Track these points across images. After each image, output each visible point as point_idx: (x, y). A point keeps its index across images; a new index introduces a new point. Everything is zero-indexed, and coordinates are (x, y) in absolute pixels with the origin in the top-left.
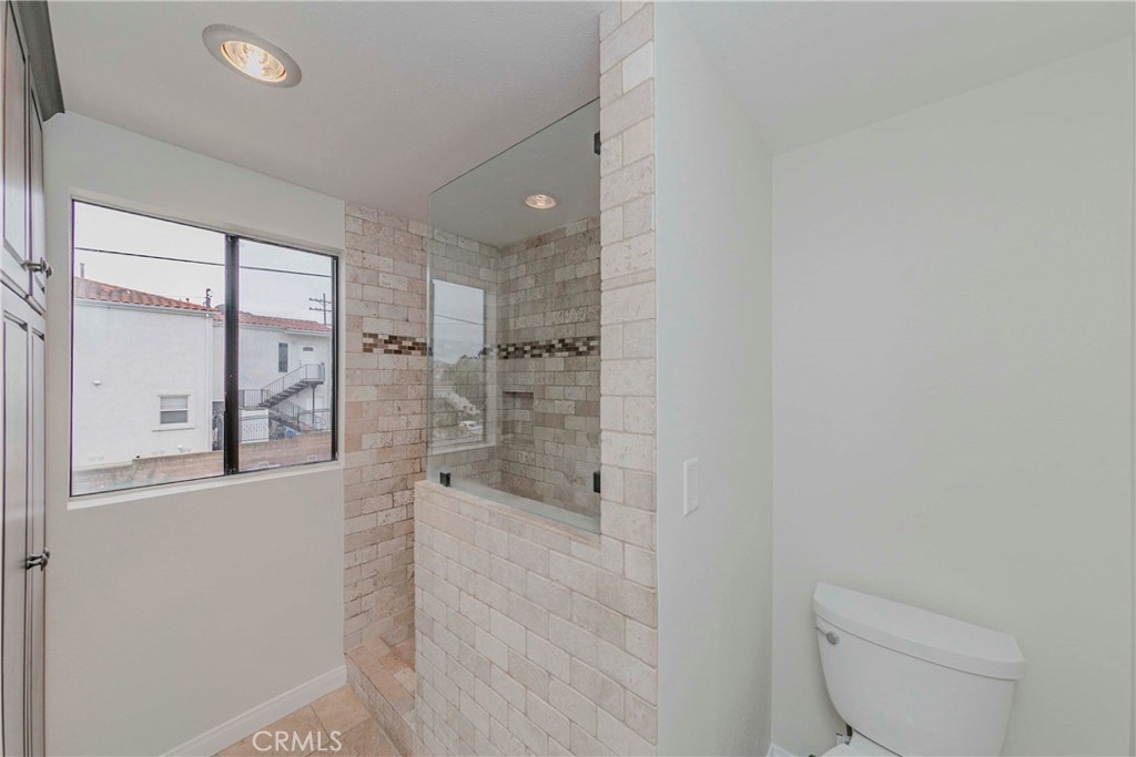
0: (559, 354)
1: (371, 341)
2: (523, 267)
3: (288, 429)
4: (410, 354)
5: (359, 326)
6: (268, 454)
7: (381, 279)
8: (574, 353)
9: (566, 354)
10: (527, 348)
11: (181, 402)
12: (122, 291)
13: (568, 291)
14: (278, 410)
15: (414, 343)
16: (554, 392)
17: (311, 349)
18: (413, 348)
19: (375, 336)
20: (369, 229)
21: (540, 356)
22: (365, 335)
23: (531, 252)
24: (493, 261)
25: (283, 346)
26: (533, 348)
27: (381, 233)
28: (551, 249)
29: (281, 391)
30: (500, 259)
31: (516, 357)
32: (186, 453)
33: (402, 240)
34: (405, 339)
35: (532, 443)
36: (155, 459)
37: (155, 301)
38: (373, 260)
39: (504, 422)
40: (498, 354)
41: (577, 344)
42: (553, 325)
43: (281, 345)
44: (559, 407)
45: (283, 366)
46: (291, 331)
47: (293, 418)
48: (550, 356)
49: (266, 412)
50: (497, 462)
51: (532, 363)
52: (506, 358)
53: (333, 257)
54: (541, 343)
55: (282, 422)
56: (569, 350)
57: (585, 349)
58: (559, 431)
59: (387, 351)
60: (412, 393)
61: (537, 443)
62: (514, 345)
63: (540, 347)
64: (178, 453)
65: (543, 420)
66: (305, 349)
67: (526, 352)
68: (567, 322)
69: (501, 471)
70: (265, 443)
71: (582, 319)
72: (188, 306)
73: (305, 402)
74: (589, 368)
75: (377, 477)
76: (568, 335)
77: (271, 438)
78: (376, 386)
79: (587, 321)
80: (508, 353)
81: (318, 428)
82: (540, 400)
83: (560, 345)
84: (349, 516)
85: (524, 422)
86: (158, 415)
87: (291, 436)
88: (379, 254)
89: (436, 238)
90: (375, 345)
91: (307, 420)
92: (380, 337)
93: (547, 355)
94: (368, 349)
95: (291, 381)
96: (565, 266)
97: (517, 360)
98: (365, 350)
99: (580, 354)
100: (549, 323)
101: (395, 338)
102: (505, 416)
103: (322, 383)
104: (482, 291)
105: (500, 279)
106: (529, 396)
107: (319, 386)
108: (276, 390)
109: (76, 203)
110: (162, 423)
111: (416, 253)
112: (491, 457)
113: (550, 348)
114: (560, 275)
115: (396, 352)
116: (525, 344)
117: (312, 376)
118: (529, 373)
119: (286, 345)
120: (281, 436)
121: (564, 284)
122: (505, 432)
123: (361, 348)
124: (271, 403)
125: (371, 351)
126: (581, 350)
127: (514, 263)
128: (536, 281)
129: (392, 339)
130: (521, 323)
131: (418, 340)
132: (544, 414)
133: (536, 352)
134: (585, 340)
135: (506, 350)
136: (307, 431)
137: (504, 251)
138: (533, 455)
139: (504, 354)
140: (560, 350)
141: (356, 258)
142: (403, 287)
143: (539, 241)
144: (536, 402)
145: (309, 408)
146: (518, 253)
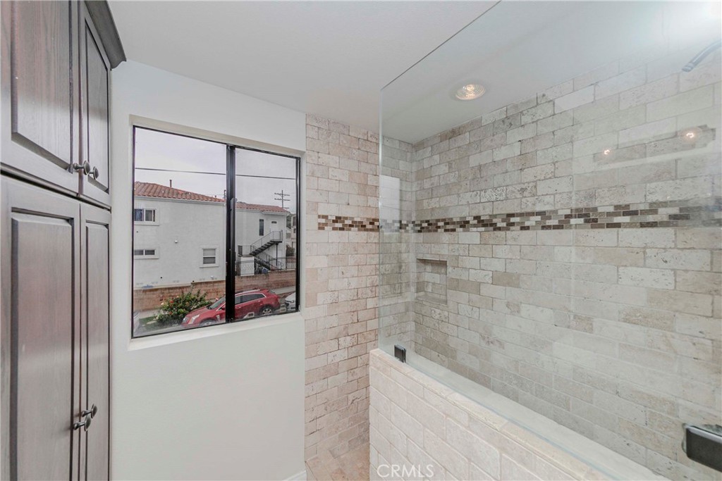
0: (475, 229)
1: (323, 221)
2: (437, 157)
3: (264, 268)
4: (350, 230)
5: (315, 210)
6: (255, 282)
7: (331, 173)
8: (492, 228)
9: (483, 229)
10: (441, 224)
11: (212, 252)
12: (187, 193)
13: (484, 173)
14: (259, 258)
15: (353, 222)
16: (467, 262)
17: (276, 222)
18: (351, 226)
19: (325, 217)
20: (322, 134)
21: (454, 230)
22: (319, 217)
23: (445, 144)
24: (409, 154)
25: (261, 221)
26: (447, 224)
27: (331, 138)
28: (465, 139)
29: (260, 247)
30: (414, 154)
31: (430, 231)
32: (215, 280)
33: (345, 142)
34: (346, 218)
35: (446, 302)
36: (201, 283)
37: (201, 198)
38: (325, 158)
39: (418, 283)
40: (412, 229)
41: (495, 221)
42: (468, 204)
43: (260, 220)
44: (474, 276)
45: (261, 233)
46: (266, 212)
47: (267, 263)
48: (464, 231)
49: (253, 258)
50: (412, 314)
51: (446, 237)
52: (420, 231)
53: (296, 158)
54: (455, 220)
55: (261, 264)
56: (484, 226)
57: (504, 224)
58: (474, 297)
59: (334, 229)
60: (351, 261)
61: (450, 304)
62: (427, 221)
63: (454, 223)
64: (211, 280)
65: (456, 285)
66: (273, 222)
67: (439, 227)
68: (482, 201)
69: (415, 321)
70: (253, 276)
71: (501, 198)
72: (216, 200)
73: (272, 253)
74: (509, 242)
75: (327, 326)
76: (485, 214)
77: (255, 273)
78: (327, 256)
79: (507, 199)
80: (422, 228)
81: (280, 268)
82: (454, 267)
83: (476, 222)
84: (309, 357)
85: (434, 284)
86: (202, 259)
87: (266, 273)
88: (329, 154)
89: (370, 139)
90: (326, 224)
91: (274, 263)
92: (329, 218)
93: (459, 230)
94: (321, 227)
95: (265, 240)
96: (481, 152)
97: (431, 233)
98: (320, 228)
99: (498, 229)
100: (464, 202)
101: (340, 218)
102: (418, 278)
103: (281, 242)
104: (398, 179)
105: (414, 169)
106: (443, 264)
107: (280, 244)
108: (258, 246)
109: (136, 128)
110: (204, 263)
111: (354, 151)
112: (407, 310)
113: (464, 224)
114: (474, 160)
115: (342, 229)
116: (438, 220)
117: (276, 238)
118: (443, 244)
119: (263, 220)
120: (260, 272)
121: (480, 167)
122: (418, 290)
123: (317, 226)
124: (254, 254)
125: (323, 229)
126: (499, 225)
127: (428, 154)
128: (450, 167)
129: (338, 219)
130: (434, 203)
131: (355, 220)
132: (457, 280)
133: (448, 227)
134: (505, 217)
135: (420, 225)
136: (273, 270)
137: (418, 146)
138: (446, 313)
139: (419, 228)
140: (475, 226)
141: (313, 158)
142: (345, 179)
143: (454, 133)
144: (450, 269)
145: (275, 257)
146: (432, 146)
